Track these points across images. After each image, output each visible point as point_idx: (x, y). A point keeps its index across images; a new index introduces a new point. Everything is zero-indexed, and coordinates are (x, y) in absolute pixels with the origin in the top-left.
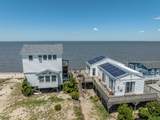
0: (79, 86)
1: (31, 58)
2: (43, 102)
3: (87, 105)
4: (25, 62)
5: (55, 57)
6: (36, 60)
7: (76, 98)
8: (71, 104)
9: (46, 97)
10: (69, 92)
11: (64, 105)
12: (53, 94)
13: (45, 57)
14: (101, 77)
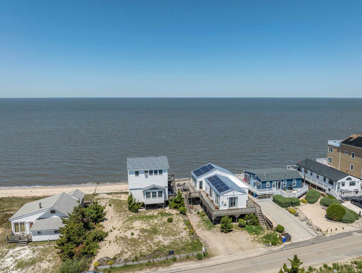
0: (186, 202)
1: (137, 173)
2: (152, 217)
3: (194, 219)
4: (131, 177)
5: (161, 172)
6: (142, 176)
7: (183, 213)
8: (181, 218)
9: (154, 212)
10: (175, 208)
11: (175, 218)
12: (160, 210)
13: (151, 172)
14: (208, 192)
